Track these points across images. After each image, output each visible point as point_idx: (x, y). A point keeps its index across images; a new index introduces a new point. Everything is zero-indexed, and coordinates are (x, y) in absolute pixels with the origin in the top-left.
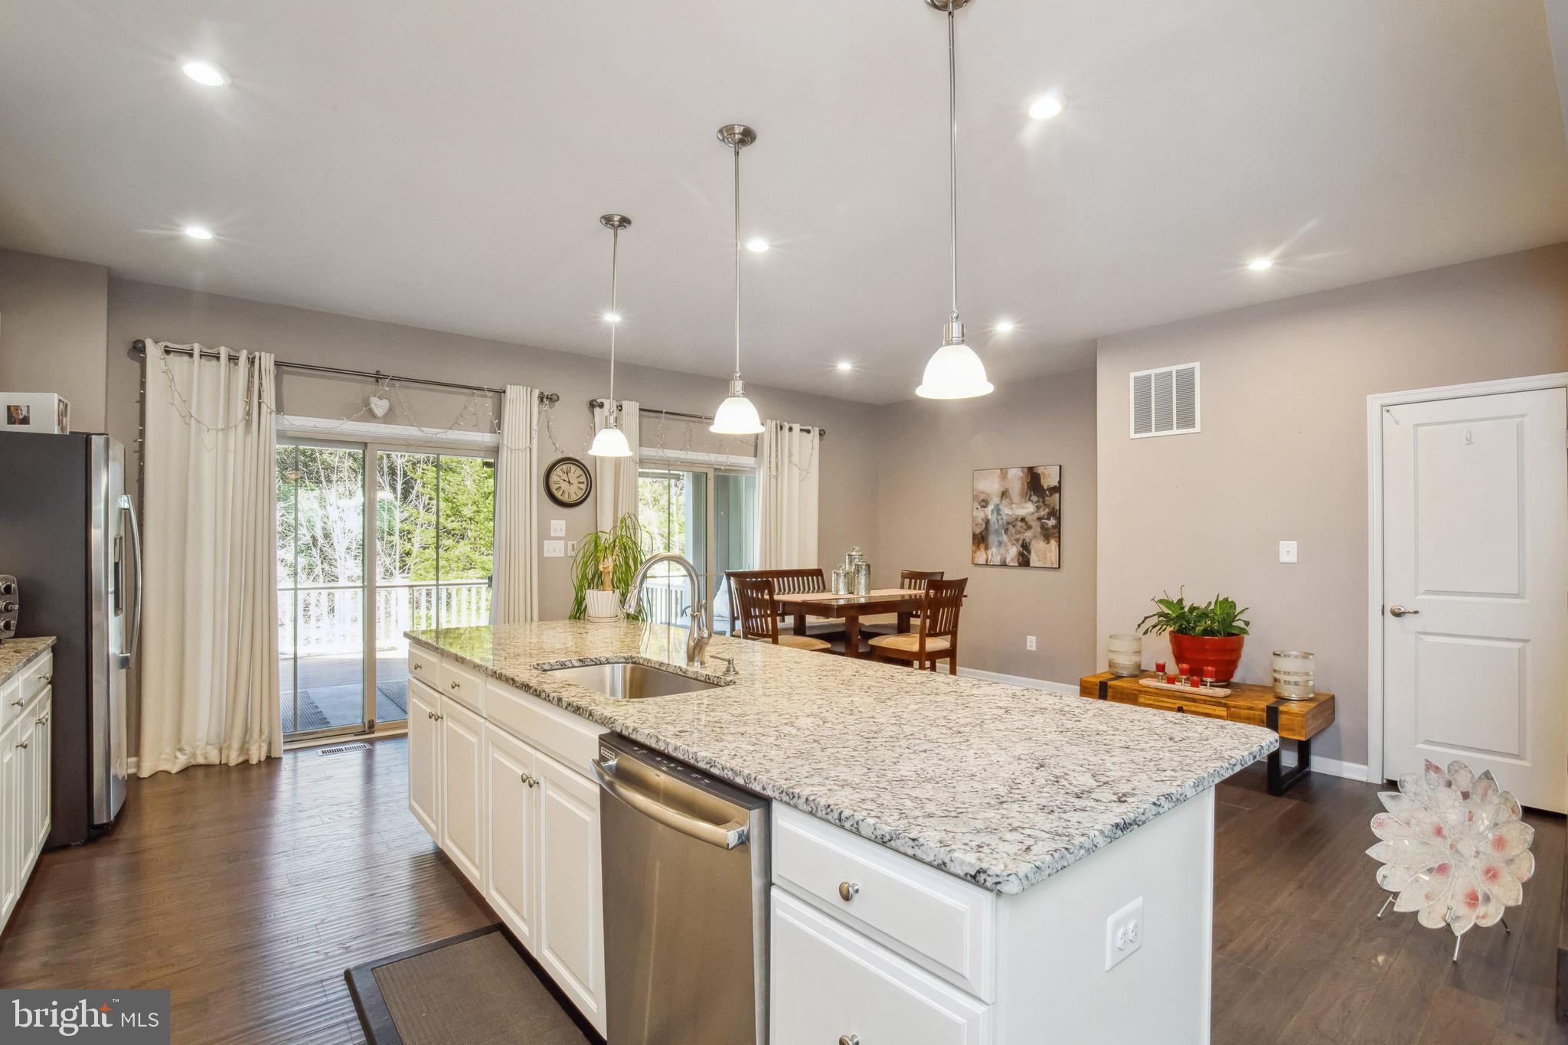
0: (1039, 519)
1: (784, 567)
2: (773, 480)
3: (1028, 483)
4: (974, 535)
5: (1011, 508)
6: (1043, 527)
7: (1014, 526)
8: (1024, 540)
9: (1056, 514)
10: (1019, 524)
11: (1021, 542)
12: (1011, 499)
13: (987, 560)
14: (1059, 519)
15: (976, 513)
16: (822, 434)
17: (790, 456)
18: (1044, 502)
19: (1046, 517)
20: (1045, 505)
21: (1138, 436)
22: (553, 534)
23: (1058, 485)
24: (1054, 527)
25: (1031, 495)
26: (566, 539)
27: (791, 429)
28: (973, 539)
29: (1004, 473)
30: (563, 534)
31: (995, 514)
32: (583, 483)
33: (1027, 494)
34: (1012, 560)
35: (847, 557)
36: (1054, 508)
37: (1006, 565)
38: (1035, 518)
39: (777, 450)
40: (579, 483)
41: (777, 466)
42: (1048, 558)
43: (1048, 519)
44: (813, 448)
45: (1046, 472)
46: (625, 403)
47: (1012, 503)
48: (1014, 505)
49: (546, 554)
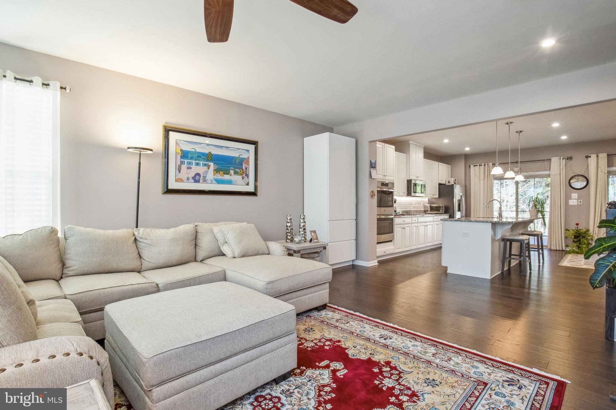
22: (572, 198)
26: (577, 199)
32: (585, 182)
46: (600, 155)
49: (570, 204)
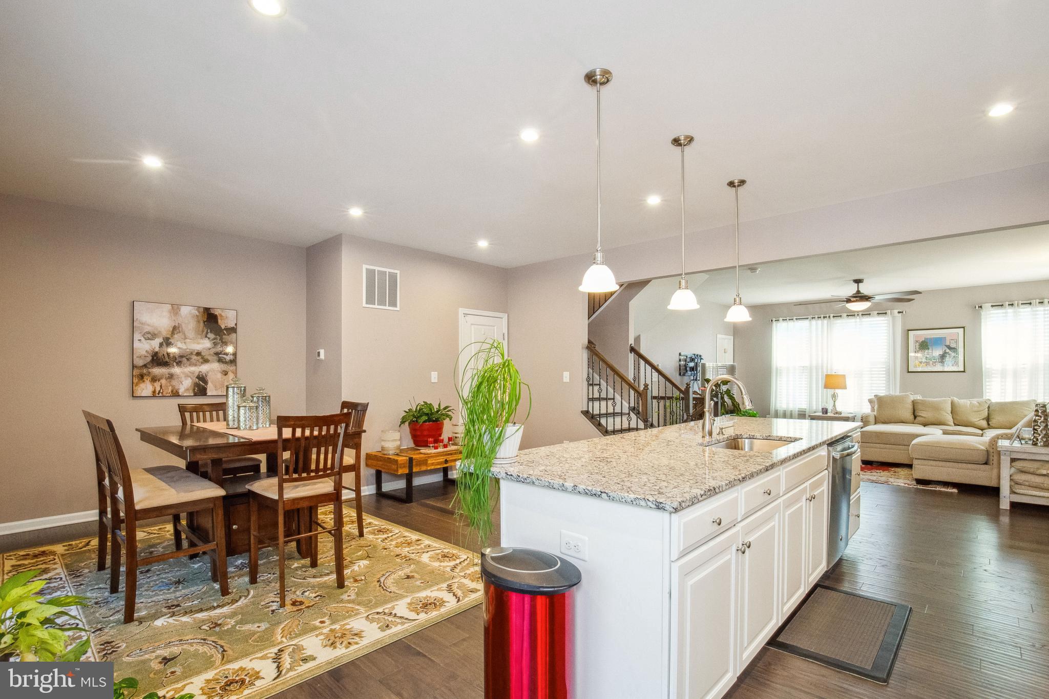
3: (204, 321)
4: (134, 367)
5: (185, 343)
7: (187, 359)
8: (200, 372)
10: (194, 357)
11: (196, 374)
12: (184, 334)
13: (154, 392)
14: (235, 355)
15: (137, 344)
18: (221, 339)
19: (223, 353)
20: (222, 342)
21: (368, 306)
23: (235, 327)
24: (230, 362)
25: (207, 333)
28: (133, 372)
29: (175, 308)
31: (165, 347)
33: (203, 331)
34: (187, 390)
37: (179, 396)
38: (212, 353)
45: (223, 314)
47: (185, 338)
48: (188, 340)
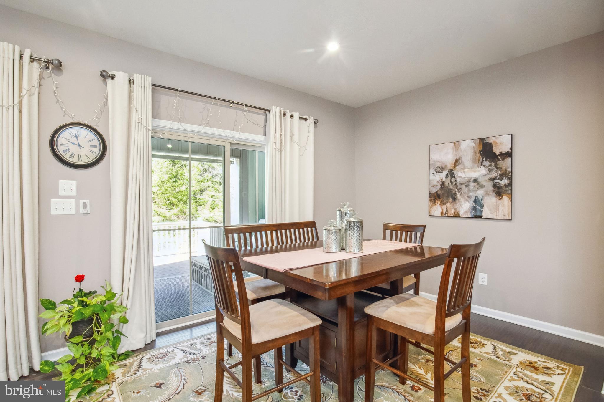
0: (492, 179)
1: (287, 221)
2: (278, 153)
3: (480, 152)
4: (430, 194)
5: (464, 172)
6: (495, 186)
7: (466, 186)
8: (476, 197)
9: (508, 175)
10: (472, 184)
11: (473, 199)
12: (464, 165)
13: (442, 213)
14: (511, 179)
15: (432, 177)
16: (316, 122)
17: (292, 137)
18: (496, 165)
19: (497, 178)
20: (497, 168)
22: (61, 193)
23: (510, 151)
24: (506, 186)
25: (483, 161)
26: (77, 198)
27: (292, 116)
28: (430, 197)
29: (457, 145)
30: (74, 193)
31: (449, 177)
32: (96, 147)
33: (479, 160)
34: (466, 212)
35: (338, 213)
36: (506, 170)
37: (459, 217)
38: (487, 179)
39: (281, 131)
40: (91, 146)
41: (281, 143)
42: (500, 211)
43: (502, 179)
44: (309, 132)
45: (498, 141)
46: (135, 77)
47: (465, 168)
48: (466, 170)
49: (53, 212)
